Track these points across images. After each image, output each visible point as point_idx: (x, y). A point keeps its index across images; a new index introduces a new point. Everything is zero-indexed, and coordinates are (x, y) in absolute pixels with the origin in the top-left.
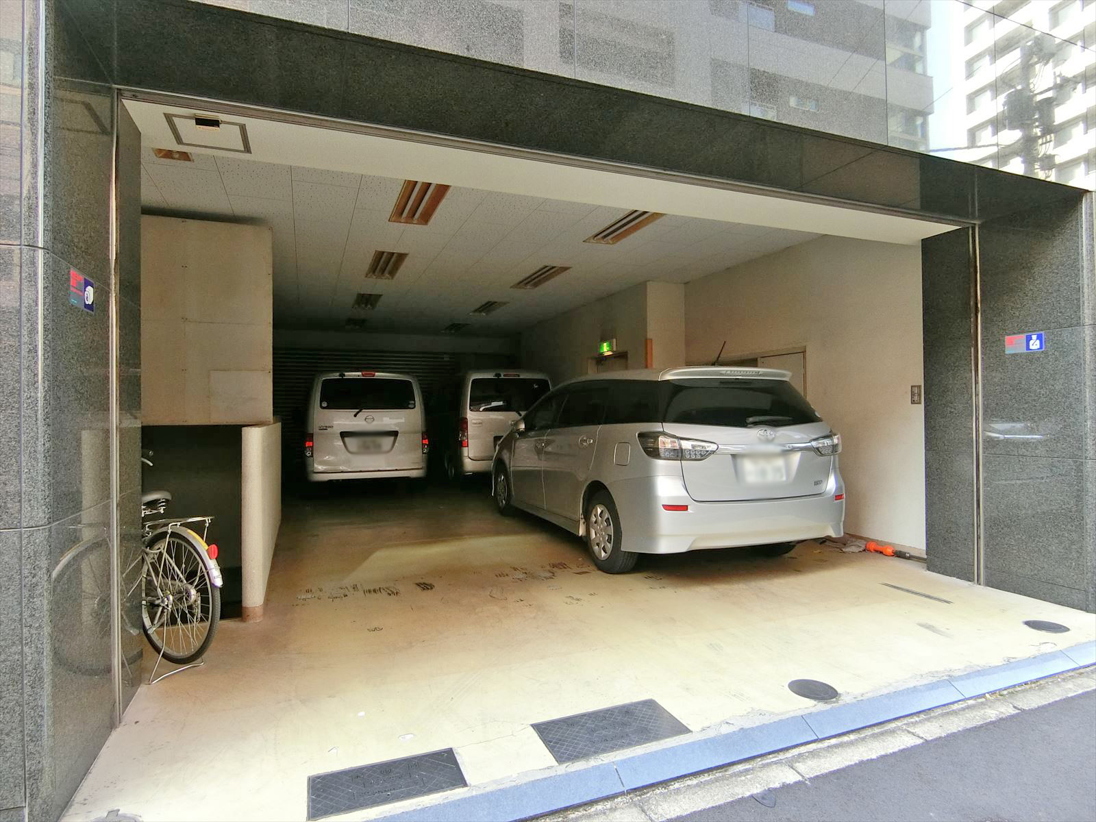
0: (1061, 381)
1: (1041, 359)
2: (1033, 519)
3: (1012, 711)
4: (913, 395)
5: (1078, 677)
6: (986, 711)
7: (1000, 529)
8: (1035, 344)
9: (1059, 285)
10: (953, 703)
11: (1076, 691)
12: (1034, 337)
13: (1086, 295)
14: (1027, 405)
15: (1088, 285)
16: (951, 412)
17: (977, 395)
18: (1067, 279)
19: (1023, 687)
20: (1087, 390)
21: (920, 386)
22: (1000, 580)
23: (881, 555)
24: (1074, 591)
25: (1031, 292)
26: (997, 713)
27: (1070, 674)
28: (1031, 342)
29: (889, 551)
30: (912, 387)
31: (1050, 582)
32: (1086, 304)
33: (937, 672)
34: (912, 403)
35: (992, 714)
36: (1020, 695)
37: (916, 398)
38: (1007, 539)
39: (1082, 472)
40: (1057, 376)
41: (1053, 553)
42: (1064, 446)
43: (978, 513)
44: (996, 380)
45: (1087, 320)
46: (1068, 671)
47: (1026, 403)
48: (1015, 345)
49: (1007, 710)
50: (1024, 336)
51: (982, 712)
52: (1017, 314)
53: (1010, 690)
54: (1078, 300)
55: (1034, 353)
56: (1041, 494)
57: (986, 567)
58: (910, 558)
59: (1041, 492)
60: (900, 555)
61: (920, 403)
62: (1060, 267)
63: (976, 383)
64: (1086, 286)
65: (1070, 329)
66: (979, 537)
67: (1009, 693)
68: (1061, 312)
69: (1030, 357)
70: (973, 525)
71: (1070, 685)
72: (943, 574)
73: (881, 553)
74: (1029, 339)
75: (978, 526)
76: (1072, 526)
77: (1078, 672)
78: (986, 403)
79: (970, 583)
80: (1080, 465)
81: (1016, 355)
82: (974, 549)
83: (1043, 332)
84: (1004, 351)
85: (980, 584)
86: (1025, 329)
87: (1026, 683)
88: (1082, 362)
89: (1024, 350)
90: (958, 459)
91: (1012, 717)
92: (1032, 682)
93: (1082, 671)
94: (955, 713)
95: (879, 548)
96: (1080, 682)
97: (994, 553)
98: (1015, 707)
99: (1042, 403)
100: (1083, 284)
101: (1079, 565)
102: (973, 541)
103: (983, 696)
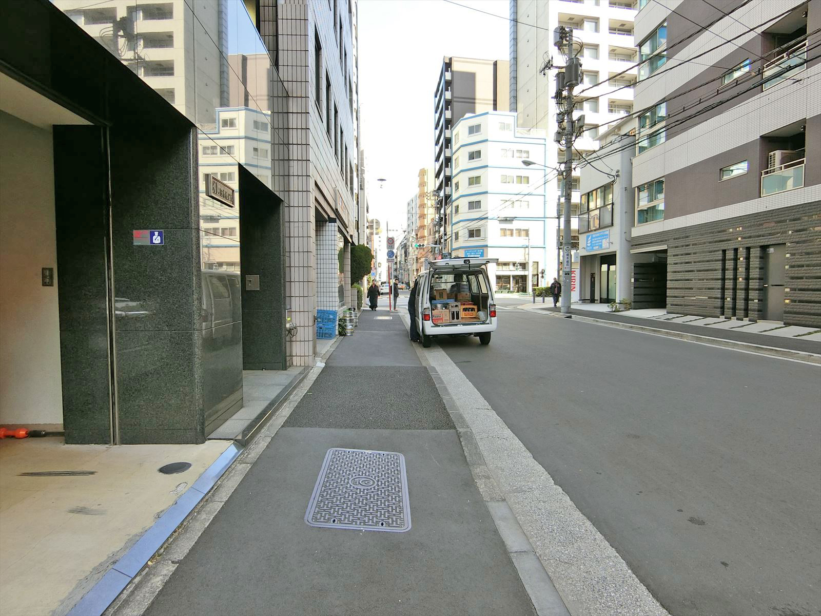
0: (177, 270)
1: (162, 252)
2: (157, 381)
3: (172, 568)
4: (44, 277)
5: (206, 504)
6: (152, 581)
7: (131, 394)
8: (157, 240)
9: (175, 194)
10: (121, 593)
11: (209, 520)
12: (156, 233)
13: (193, 205)
14: (151, 289)
15: (194, 198)
16: (85, 294)
17: (109, 279)
18: (180, 191)
19: (174, 537)
20: (194, 278)
21: (51, 270)
22: (132, 437)
23: (13, 440)
24: (188, 431)
25: (153, 196)
26: (161, 577)
27: (201, 505)
28: (154, 237)
29: (22, 433)
30: (43, 269)
31: (171, 428)
32: (193, 213)
33: (101, 564)
34: (43, 285)
35: (157, 582)
36: (173, 546)
37: (47, 280)
38: (137, 401)
39: (192, 341)
40: (174, 267)
41: (173, 406)
42: (179, 321)
43: (113, 383)
44: (126, 267)
45: (193, 225)
46: (199, 503)
47: (151, 287)
48: (141, 238)
49: (168, 569)
50: (148, 231)
51: (149, 585)
52: (143, 212)
53: (165, 546)
54: (188, 208)
55: (156, 246)
56: (163, 360)
57: (120, 428)
58: (47, 434)
59: (162, 359)
60: (35, 434)
61: (51, 285)
62: (175, 180)
63: (109, 268)
64: (193, 199)
65: (183, 230)
66: (114, 404)
67: (165, 549)
68: (176, 216)
69: (153, 248)
70: (108, 394)
71: (203, 516)
72: (81, 444)
73: (13, 437)
74: (152, 234)
75: (113, 394)
76: (186, 382)
77: (205, 500)
78: (117, 286)
79: (107, 446)
80: (190, 335)
81: (142, 246)
82: (109, 415)
83: (163, 230)
84: (133, 243)
85: (116, 444)
86: (149, 226)
87: (175, 531)
88: (191, 257)
89: (149, 243)
90: (93, 337)
91: (175, 573)
92: (179, 527)
93: (207, 498)
94: (126, 602)
95: (10, 433)
96: (209, 509)
97: (127, 415)
98: (173, 562)
99: (163, 287)
100: (191, 197)
101: (191, 410)
102: (109, 408)
103: (146, 565)
